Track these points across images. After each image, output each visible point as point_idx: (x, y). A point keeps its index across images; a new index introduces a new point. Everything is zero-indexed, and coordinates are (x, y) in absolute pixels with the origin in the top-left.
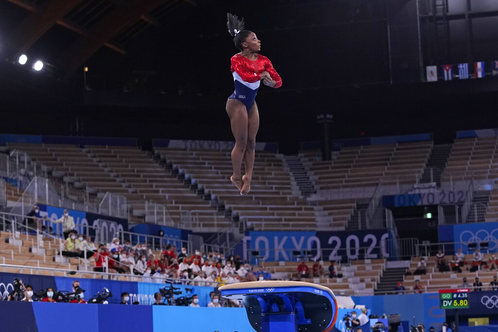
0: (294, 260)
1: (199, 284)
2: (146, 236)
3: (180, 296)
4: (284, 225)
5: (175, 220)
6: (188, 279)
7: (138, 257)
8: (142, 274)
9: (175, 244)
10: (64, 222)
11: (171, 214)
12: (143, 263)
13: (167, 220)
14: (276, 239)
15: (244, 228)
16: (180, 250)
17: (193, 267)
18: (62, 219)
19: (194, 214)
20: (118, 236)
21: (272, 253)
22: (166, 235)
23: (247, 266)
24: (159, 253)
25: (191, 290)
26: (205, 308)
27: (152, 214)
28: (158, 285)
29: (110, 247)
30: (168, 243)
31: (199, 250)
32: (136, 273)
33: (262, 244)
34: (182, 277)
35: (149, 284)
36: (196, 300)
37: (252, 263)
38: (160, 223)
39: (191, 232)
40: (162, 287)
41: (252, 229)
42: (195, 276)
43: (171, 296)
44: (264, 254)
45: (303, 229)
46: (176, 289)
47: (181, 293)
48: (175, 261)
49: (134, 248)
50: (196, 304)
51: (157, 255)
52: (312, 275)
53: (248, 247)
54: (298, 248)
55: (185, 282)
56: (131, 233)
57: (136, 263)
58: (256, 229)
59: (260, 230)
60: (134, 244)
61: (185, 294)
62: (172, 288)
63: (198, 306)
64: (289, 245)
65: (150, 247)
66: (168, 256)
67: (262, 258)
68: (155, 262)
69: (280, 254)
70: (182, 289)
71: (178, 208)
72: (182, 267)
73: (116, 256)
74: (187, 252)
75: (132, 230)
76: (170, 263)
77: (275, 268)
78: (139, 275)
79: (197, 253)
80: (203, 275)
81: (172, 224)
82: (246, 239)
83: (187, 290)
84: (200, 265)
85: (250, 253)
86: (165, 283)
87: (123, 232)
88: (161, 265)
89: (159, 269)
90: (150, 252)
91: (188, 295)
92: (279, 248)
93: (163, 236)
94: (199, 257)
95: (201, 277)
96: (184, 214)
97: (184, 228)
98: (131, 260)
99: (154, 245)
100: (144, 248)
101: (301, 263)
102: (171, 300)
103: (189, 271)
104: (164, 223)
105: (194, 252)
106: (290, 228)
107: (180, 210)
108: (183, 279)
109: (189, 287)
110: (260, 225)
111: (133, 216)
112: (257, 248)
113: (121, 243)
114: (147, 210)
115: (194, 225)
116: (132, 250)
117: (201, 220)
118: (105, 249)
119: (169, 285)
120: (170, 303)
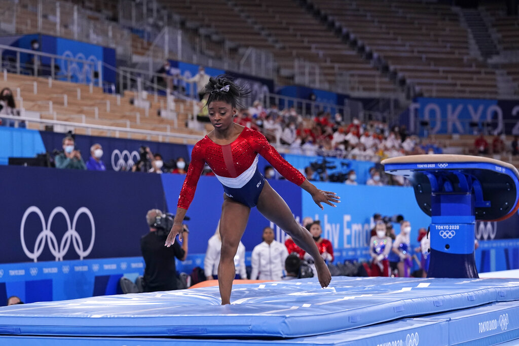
0: (471, 133)
1: (358, 159)
2: (296, 101)
3: (334, 171)
4: (460, 91)
5: (330, 82)
6: (344, 153)
7: (285, 124)
8: (289, 144)
9: (329, 110)
10: (199, 81)
11: (326, 74)
12: (292, 131)
13: (321, 82)
14: (449, 107)
15: (412, 94)
16: (334, 118)
17: (350, 137)
18: (196, 78)
19: (352, 75)
20: (263, 99)
21: (444, 124)
22: (319, 99)
23: (414, 139)
24: (310, 120)
25: (348, 165)
26: (362, 186)
27: (303, 74)
28: (309, 158)
29: (252, 111)
30: (321, 109)
31: (358, 118)
32: (283, 142)
33: (433, 112)
34: (337, 149)
35: (298, 156)
36: (353, 177)
37: (421, 135)
38: (312, 86)
39: (348, 97)
40: (314, 161)
41: (421, 95)
42: (353, 148)
43: (323, 171)
44: (434, 124)
45: (481, 96)
46: (329, 163)
47: (334, 167)
48: (329, 130)
49: (281, 113)
50: (352, 181)
51: (308, 123)
52: (491, 150)
53: (416, 116)
54: (476, 118)
55: (340, 155)
56: (277, 97)
57: (283, 130)
58: (426, 95)
59: (430, 97)
60: (281, 109)
61: (340, 169)
62: (325, 162)
63: (355, 184)
64: (464, 114)
65: (300, 111)
66: (321, 125)
67: (432, 129)
68: (306, 131)
69: (454, 125)
70: (337, 163)
71: (333, 68)
72: (338, 137)
73: (259, 122)
74: (343, 120)
75: (279, 93)
76: (323, 132)
77: (448, 142)
78: (286, 146)
79: (356, 122)
80: (362, 148)
81: (326, 86)
82: (413, 106)
83: (343, 164)
84: (358, 135)
85: (418, 124)
86: (316, 155)
87: (268, 95)
88: (312, 134)
89: (310, 138)
90: (300, 119)
91: (344, 170)
92: (453, 118)
93: (315, 100)
94: (357, 127)
95: (360, 150)
96: (341, 75)
97: (340, 91)
98: (278, 126)
99: (304, 111)
100: (293, 113)
101: (478, 137)
102: (324, 175)
103: (346, 143)
104: (317, 85)
105: (352, 120)
106: (467, 95)
107: (336, 71)
108: (339, 152)
109: (346, 161)
110: (431, 91)
111: (280, 77)
112: (427, 117)
113: (265, 107)
114: (296, 70)
115: (353, 89)
116: (278, 116)
117: (360, 82)
118: (247, 114)
119: (321, 158)
120: (322, 179)
